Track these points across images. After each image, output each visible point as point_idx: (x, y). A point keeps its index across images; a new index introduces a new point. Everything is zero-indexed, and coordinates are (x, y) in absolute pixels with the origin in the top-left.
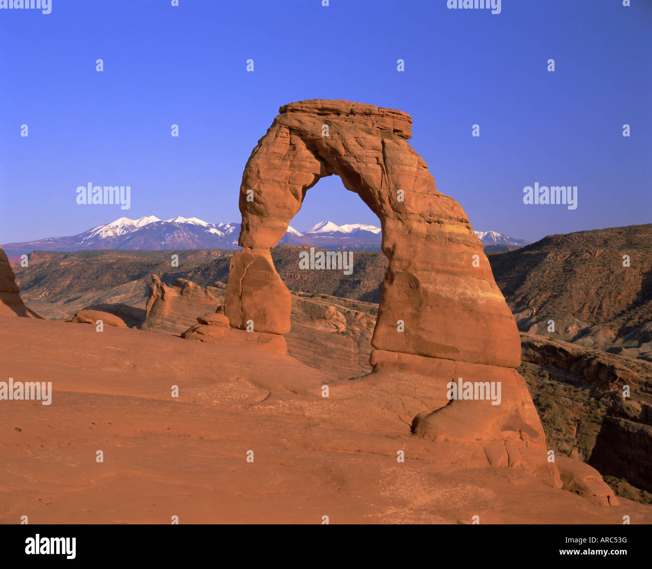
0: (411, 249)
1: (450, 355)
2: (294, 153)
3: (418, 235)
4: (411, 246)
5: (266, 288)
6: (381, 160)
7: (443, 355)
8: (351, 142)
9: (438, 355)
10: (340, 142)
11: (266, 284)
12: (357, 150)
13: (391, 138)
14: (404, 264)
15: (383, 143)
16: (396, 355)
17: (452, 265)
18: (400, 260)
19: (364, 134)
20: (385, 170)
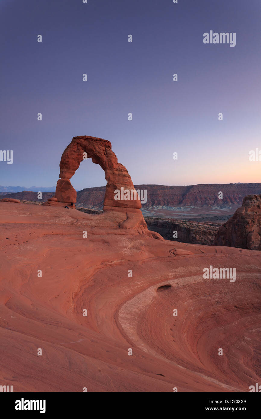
0: (114, 178)
1: (125, 206)
2: (78, 150)
3: (116, 175)
4: (114, 177)
5: (69, 190)
6: (105, 154)
7: (123, 206)
8: (97, 148)
9: (122, 206)
10: (93, 148)
11: (69, 189)
12: (99, 150)
13: (107, 148)
14: (112, 182)
15: (105, 149)
16: (110, 207)
17: (125, 183)
18: (111, 181)
19: (100, 146)
20: (107, 156)
